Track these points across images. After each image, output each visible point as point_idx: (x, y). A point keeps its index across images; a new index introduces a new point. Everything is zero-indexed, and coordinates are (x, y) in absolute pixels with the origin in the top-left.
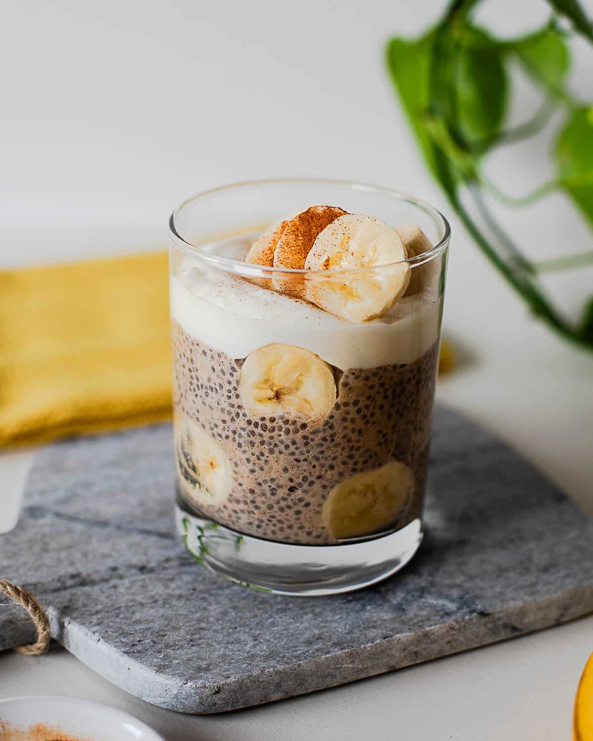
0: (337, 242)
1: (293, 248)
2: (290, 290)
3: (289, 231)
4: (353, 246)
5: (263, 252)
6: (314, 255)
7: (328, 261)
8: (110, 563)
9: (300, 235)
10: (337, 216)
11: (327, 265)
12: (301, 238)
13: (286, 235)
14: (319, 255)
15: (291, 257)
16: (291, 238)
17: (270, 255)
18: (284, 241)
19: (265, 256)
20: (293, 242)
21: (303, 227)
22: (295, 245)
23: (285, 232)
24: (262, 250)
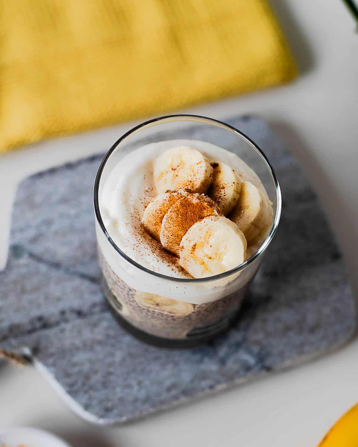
0: (203, 236)
1: (174, 222)
2: (170, 248)
3: (173, 210)
4: (212, 241)
5: (156, 211)
6: (187, 239)
7: (195, 246)
8: (61, 306)
9: (180, 215)
10: (205, 208)
11: (194, 247)
12: (180, 217)
13: (171, 212)
14: (190, 241)
15: (173, 228)
16: (174, 215)
17: (160, 214)
18: (169, 216)
19: (157, 214)
20: (175, 218)
21: (183, 210)
22: (176, 221)
23: (170, 210)
24: (155, 209)
